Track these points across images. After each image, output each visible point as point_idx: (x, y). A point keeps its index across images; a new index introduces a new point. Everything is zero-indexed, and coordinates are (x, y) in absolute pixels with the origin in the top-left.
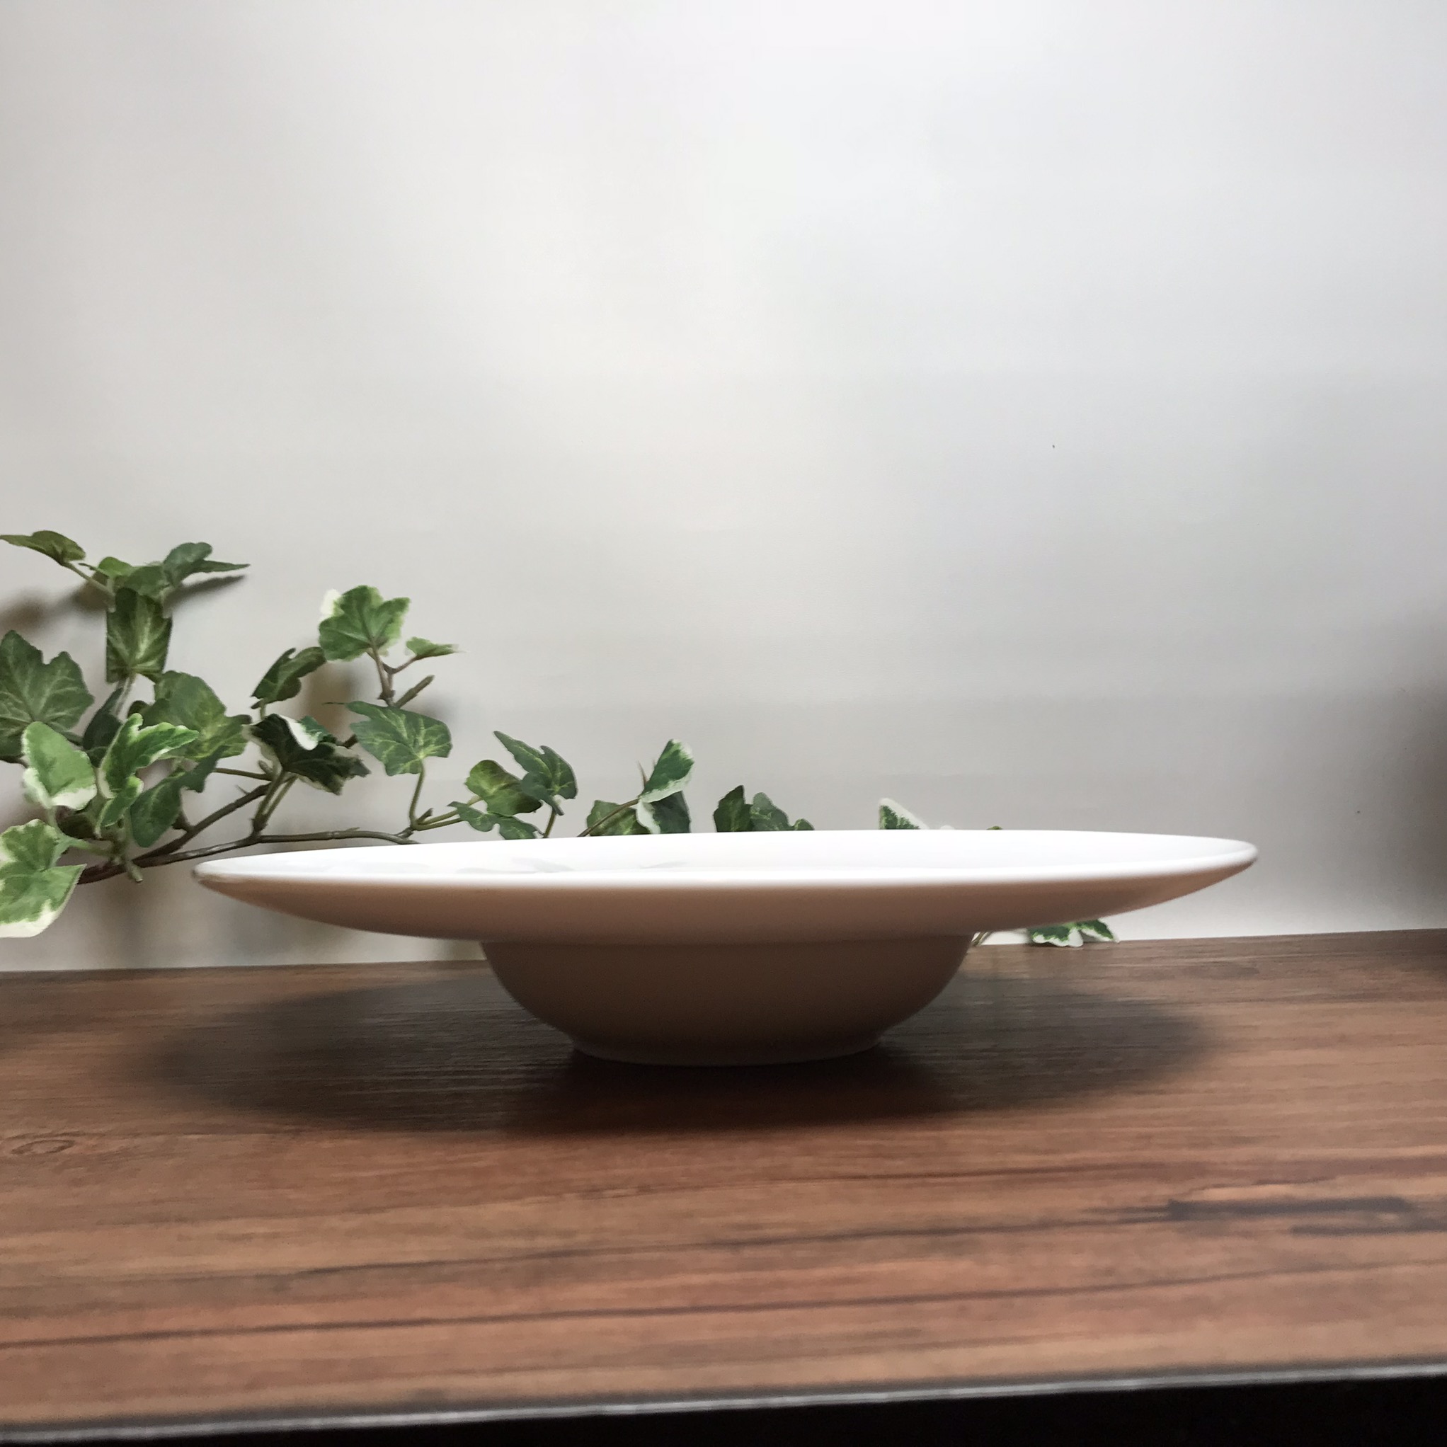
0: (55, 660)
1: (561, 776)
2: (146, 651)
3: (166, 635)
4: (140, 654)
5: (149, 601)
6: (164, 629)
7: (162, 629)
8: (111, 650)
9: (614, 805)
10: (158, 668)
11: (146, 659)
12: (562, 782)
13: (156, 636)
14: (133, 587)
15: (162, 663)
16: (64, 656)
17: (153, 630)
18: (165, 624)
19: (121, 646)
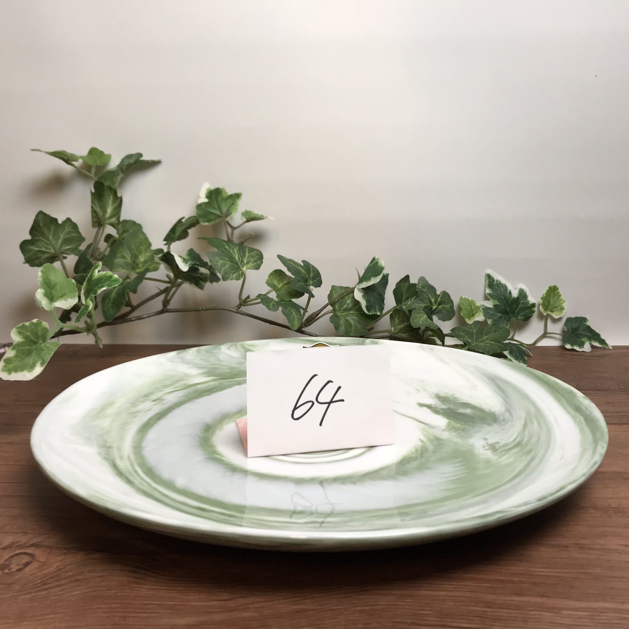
0: (64, 222)
1: (313, 275)
2: (110, 213)
3: (120, 205)
4: (108, 215)
5: (110, 189)
6: (119, 202)
8: (94, 211)
10: (116, 221)
11: (111, 217)
12: (314, 279)
13: (115, 205)
15: (119, 217)
16: (69, 220)
17: (114, 202)
18: (119, 199)
19: (98, 210)
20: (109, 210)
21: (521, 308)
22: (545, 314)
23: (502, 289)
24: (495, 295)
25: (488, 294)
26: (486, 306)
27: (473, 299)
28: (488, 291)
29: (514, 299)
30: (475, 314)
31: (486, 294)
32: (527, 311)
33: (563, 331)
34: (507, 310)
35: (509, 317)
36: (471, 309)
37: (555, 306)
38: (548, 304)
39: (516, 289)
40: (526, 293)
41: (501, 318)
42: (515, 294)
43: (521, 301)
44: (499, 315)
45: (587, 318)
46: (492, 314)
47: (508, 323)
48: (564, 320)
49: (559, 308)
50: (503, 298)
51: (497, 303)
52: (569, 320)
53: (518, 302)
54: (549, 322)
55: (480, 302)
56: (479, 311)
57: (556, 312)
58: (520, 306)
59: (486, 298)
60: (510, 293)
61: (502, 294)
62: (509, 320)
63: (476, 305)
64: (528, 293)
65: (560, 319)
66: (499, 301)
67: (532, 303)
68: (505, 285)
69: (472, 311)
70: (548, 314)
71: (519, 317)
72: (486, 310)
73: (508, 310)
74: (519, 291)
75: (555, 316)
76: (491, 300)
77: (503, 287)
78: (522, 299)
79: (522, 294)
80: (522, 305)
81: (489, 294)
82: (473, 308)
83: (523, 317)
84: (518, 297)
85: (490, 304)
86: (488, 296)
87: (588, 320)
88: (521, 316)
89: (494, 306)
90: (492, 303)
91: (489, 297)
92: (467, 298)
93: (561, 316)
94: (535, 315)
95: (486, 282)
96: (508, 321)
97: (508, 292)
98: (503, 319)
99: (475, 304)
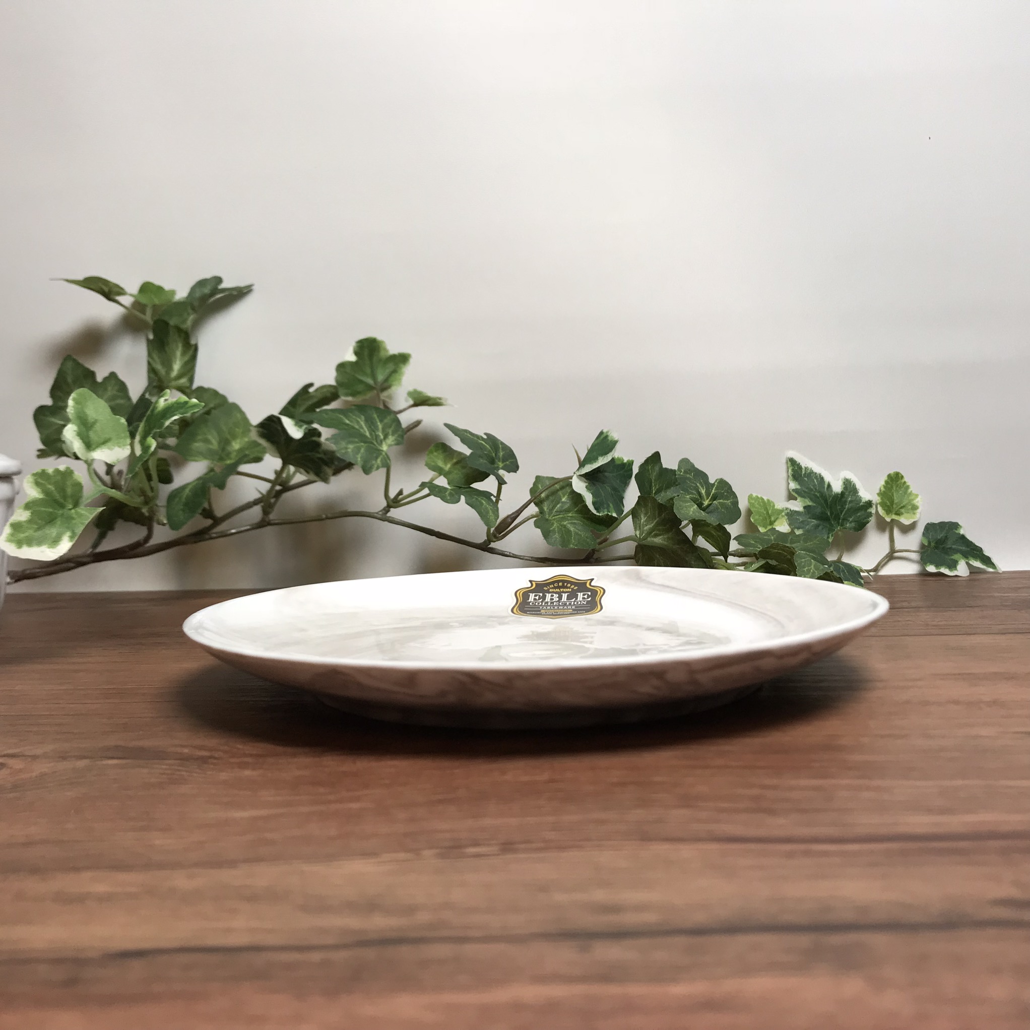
0: (106, 379)
1: (503, 455)
2: (179, 370)
3: (194, 357)
4: (174, 373)
5: (179, 330)
6: (192, 351)
7: (191, 353)
8: (152, 370)
9: (553, 478)
10: (188, 385)
11: (179, 377)
12: (504, 460)
13: (186, 358)
14: (166, 318)
15: (191, 380)
16: (113, 375)
17: (184, 353)
18: (193, 348)
19: (159, 367)
20: (177, 367)
21: (848, 509)
22: (888, 519)
23: (815, 481)
24: (804, 491)
25: (793, 490)
26: (792, 510)
27: (771, 499)
28: (793, 485)
29: (837, 495)
30: (775, 521)
31: (791, 491)
32: (859, 514)
33: (922, 546)
34: (827, 514)
35: (831, 525)
36: (768, 513)
37: (902, 505)
38: (890, 502)
39: (838, 480)
40: (854, 485)
41: (817, 526)
42: (837, 488)
43: (847, 498)
44: (813, 522)
45: (959, 524)
46: (802, 522)
47: (830, 535)
48: (920, 528)
49: (910, 507)
50: (818, 495)
51: (810, 503)
52: (930, 528)
53: (843, 499)
54: (896, 532)
55: (781, 503)
56: (780, 516)
57: (905, 515)
58: (847, 506)
59: (791, 497)
60: (829, 486)
61: (816, 489)
62: (831, 530)
63: (776, 507)
64: (859, 485)
65: (913, 526)
66: (811, 500)
67: (867, 500)
68: (820, 475)
69: (770, 517)
70: (892, 520)
71: (847, 524)
72: (791, 516)
73: (829, 514)
74: (844, 483)
75: (905, 520)
76: (799, 499)
77: (816, 477)
78: (849, 495)
79: (849, 487)
80: (850, 505)
81: (795, 491)
82: (770, 512)
83: (853, 524)
84: (842, 492)
85: (797, 506)
86: (794, 494)
87: (961, 527)
88: (851, 523)
89: (805, 507)
90: (801, 503)
91: (796, 495)
92: (759, 496)
93: (915, 520)
94: (873, 520)
95: (788, 471)
96: (829, 530)
97: (826, 486)
98: (820, 528)
99: (774, 506)
